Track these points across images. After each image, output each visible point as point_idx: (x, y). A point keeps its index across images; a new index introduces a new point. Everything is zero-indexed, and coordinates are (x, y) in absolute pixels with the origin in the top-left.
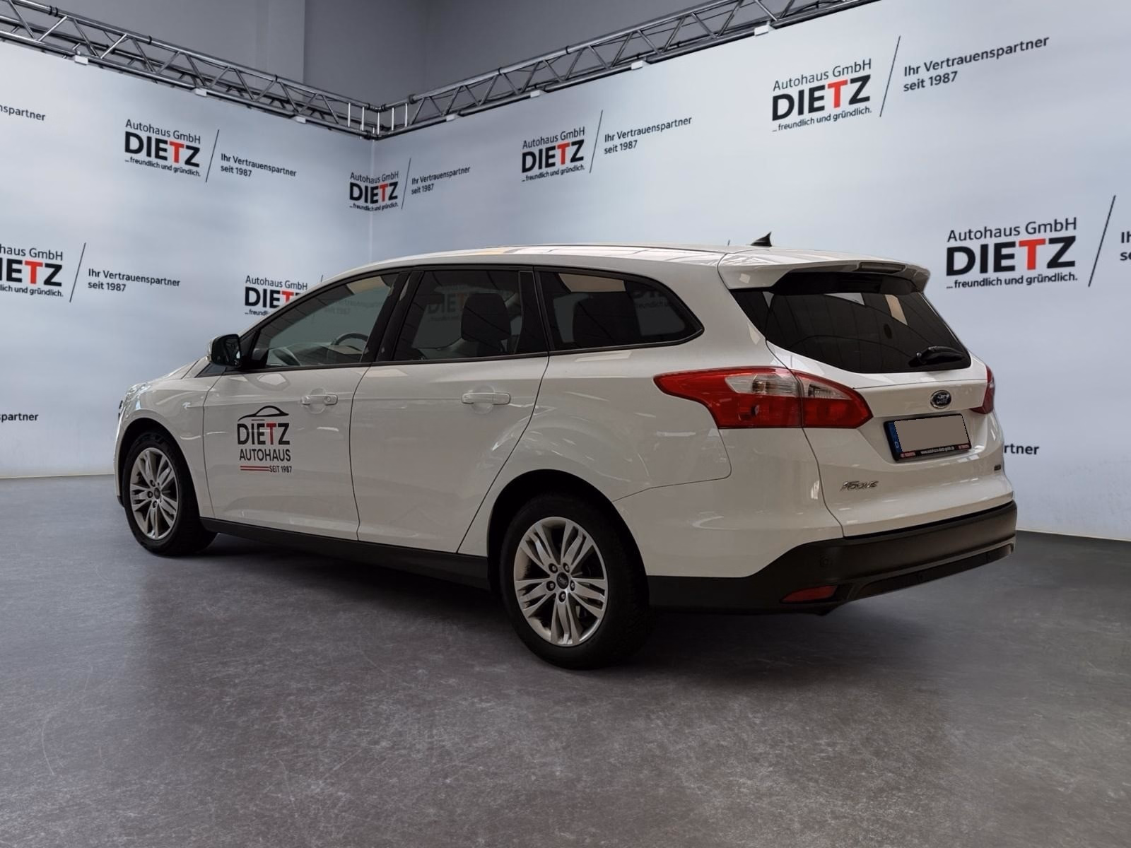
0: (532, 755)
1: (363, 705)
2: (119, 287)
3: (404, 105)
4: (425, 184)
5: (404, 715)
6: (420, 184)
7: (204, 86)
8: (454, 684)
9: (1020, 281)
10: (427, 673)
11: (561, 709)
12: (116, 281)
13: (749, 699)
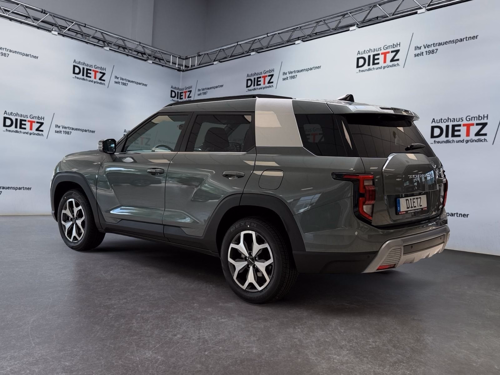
0: (243, 343)
1: (170, 319)
2: (69, 133)
3: (195, 57)
4: (204, 92)
5: (188, 324)
6: (201, 92)
7: (108, 46)
8: (210, 311)
9: (463, 141)
10: (198, 305)
11: (256, 323)
12: (67, 130)
13: (339, 321)
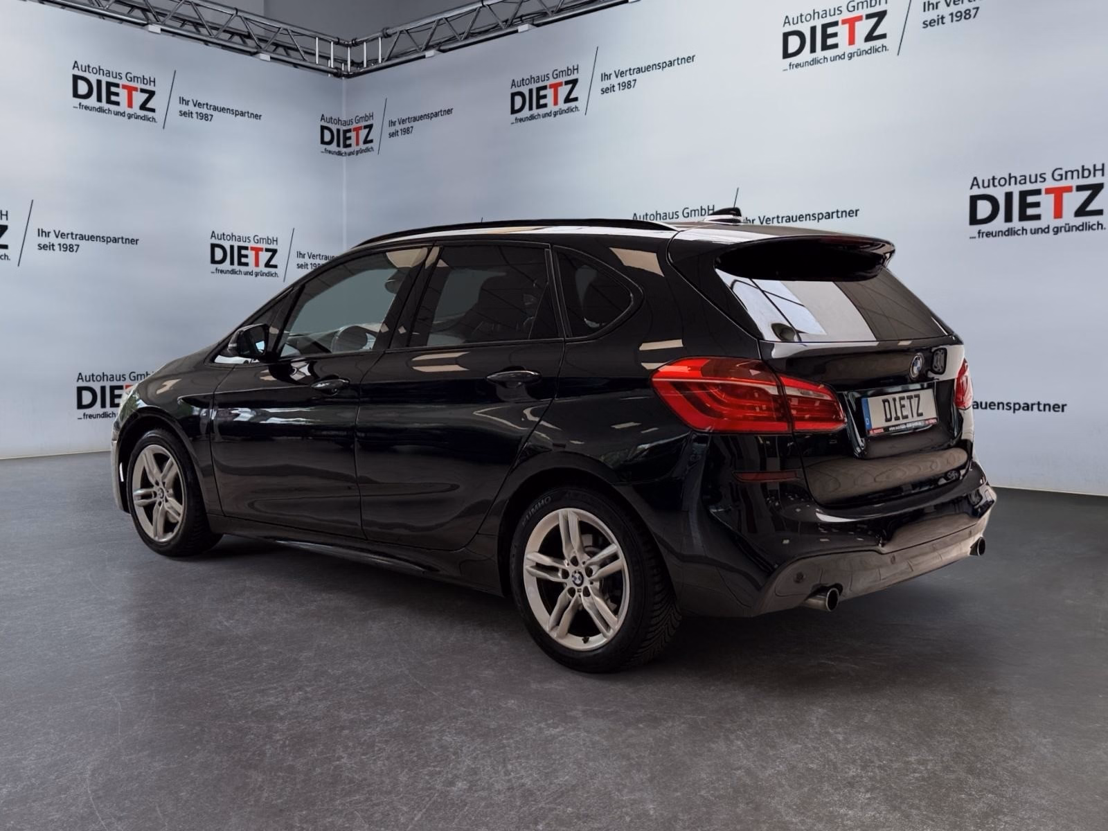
0: (619, 791)
1: (424, 737)
2: (72, 248)
3: (377, 39)
4: (403, 126)
6: (398, 127)
7: (158, 21)
8: (514, 706)
9: (1046, 230)
10: (481, 694)
11: (633, 732)
12: (69, 241)
13: (825, 711)
